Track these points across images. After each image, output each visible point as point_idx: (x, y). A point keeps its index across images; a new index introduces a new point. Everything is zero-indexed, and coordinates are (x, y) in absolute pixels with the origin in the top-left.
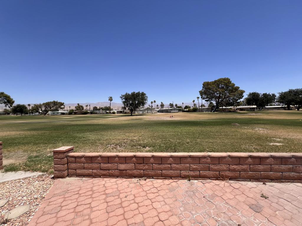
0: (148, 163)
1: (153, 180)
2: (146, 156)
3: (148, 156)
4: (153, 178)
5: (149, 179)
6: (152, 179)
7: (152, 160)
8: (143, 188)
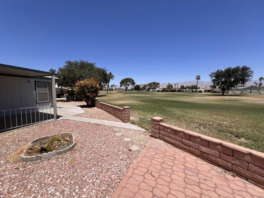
0: (240, 158)
1: (247, 182)
3: (241, 151)
4: (247, 180)
5: (240, 178)
6: (245, 180)
7: (248, 158)
8: (229, 184)
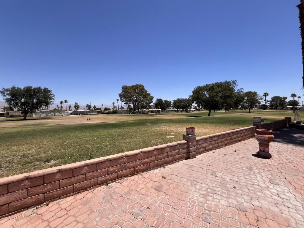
0: (52, 181)
1: (61, 200)
2: (49, 173)
3: (51, 173)
4: (60, 199)
5: (54, 202)
6: (58, 200)
7: (58, 176)
8: (43, 218)
